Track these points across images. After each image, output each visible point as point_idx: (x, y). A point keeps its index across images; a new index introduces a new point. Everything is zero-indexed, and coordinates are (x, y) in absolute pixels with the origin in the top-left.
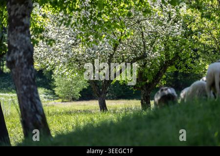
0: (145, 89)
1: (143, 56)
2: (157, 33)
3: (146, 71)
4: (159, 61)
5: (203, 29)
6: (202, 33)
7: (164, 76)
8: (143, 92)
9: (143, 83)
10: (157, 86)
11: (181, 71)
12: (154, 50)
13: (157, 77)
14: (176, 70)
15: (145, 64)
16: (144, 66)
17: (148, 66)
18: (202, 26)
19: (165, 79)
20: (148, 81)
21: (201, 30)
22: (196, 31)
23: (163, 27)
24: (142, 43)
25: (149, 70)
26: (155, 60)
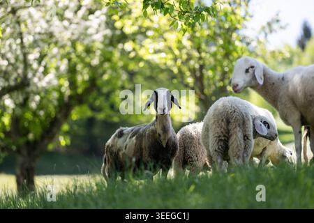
0: (24, 152)
1: (23, 85)
2: (51, 35)
3: (29, 115)
4: (55, 95)
5: (148, 29)
6: (147, 37)
7: (65, 127)
8: (20, 159)
9: (21, 141)
10: (51, 147)
11: (101, 116)
12: (46, 72)
13: (51, 128)
14: (89, 113)
15: (26, 100)
16: (24, 105)
17: (33, 105)
18: (147, 23)
19: (67, 133)
20: (31, 136)
21: (142, 32)
22: (134, 34)
23: (66, 23)
24: (21, 57)
25: (35, 114)
26: (47, 91)
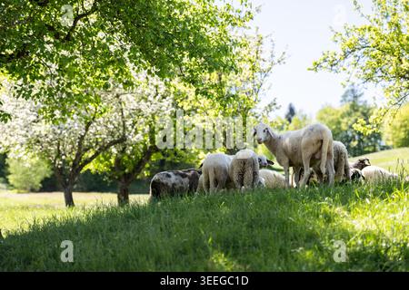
0: (123, 180)
1: (122, 140)
2: (140, 111)
3: (126, 158)
4: (142, 146)
5: (197, 108)
6: (196, 112)
7: (147, 165)
8: (120, 184)
9: (121, 173)
10: (138, 177)
11: (169, 159)
12: (136, 133)
13: (139, 166)
14: (162, 157)
15: (124, 149)
16: (123, 152)
17: (128, 152)
18: (197, 104)
19: (148, 169)
20: (127, 171)
21: (194, 110)
22: (189, 111)
23: (149, 103)
24: (122, 123)
25: (129, 157)
26: (137, 144)
